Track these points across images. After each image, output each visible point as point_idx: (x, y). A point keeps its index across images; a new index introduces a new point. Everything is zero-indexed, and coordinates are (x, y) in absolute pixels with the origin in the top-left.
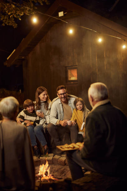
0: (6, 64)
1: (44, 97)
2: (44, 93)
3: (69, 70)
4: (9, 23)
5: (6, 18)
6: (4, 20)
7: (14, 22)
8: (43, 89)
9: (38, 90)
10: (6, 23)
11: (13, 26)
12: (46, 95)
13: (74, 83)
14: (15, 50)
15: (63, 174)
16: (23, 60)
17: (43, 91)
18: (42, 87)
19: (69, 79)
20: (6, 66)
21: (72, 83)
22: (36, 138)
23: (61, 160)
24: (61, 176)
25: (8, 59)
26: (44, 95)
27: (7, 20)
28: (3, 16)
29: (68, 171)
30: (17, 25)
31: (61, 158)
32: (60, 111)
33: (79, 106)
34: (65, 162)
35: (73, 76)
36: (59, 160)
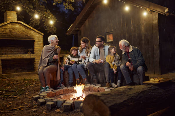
0: (67, 34)
3: (107, 35)
4: (68, 7)
5: (66, 4)
6: (65, 5)
7: (72, 6)
10: (67, 8)
11: (72, 9)
13: (111, 43)
14: (72, 24)
16: (78, 30)
19: (107, 41)
20: (67, 35)
21: (109, 43)
22: (79, 74)
25: (68, 30)
27: (68, 5)
28: (65, 3)
30: (74, 8)
31: (96, 86)
32: (97, 54)
34: (98, 89)
35: (110, 39)
36: (94, 88)
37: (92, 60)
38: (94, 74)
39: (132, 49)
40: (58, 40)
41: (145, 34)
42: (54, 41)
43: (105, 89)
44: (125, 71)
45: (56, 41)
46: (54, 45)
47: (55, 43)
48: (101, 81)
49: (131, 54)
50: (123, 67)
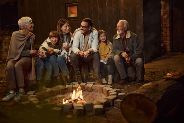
1: (66, 29)
2: (65, 25)
3: (68, 8)
8: (64, 20)
9: (59, 22)
12: (67, 27)
13: (74, 20)
15: (92, 99)
17: (65, 22)
18: (63, 19)
19: (69, 16)
21: (72, 20)
23: (88, 86)
24: (90, 101)
26: (66, 27)
29: (96, 96)
32: (82, 42)
33: (103, 37)
34: (92, 88)
35: (72, 13)
36: (85, 87)
37: (76, 50)
38: (78, 69)
39: (130, 36)
40: (33, 25)
41: (125, 9)
42: (28, 26)
43: (103, 88)
44: (120, 63)
45: (30, 26)
46: (27, 32)
47: (29, 29)
48: (84, 77)
49: (127, 41)
50: (118, 59)
